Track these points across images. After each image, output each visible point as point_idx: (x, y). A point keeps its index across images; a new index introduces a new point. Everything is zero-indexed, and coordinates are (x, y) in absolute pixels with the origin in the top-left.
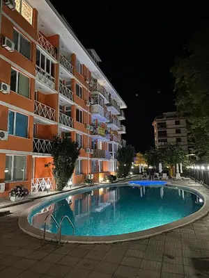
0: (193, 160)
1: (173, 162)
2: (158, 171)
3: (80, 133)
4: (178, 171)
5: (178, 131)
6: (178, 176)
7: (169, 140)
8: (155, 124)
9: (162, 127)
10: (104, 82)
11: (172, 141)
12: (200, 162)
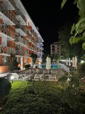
0: (62, 58)
1: (57, 59)
2: (53, 61)
3: (35, 51)
4: (58, 61)
5: (58, 49)
6: (58, 63)
7: (55, 52)
8: (51, 46)
9: (53, 47)
10: (39, 36)
11: (56, 52)
12: (64, 59)
